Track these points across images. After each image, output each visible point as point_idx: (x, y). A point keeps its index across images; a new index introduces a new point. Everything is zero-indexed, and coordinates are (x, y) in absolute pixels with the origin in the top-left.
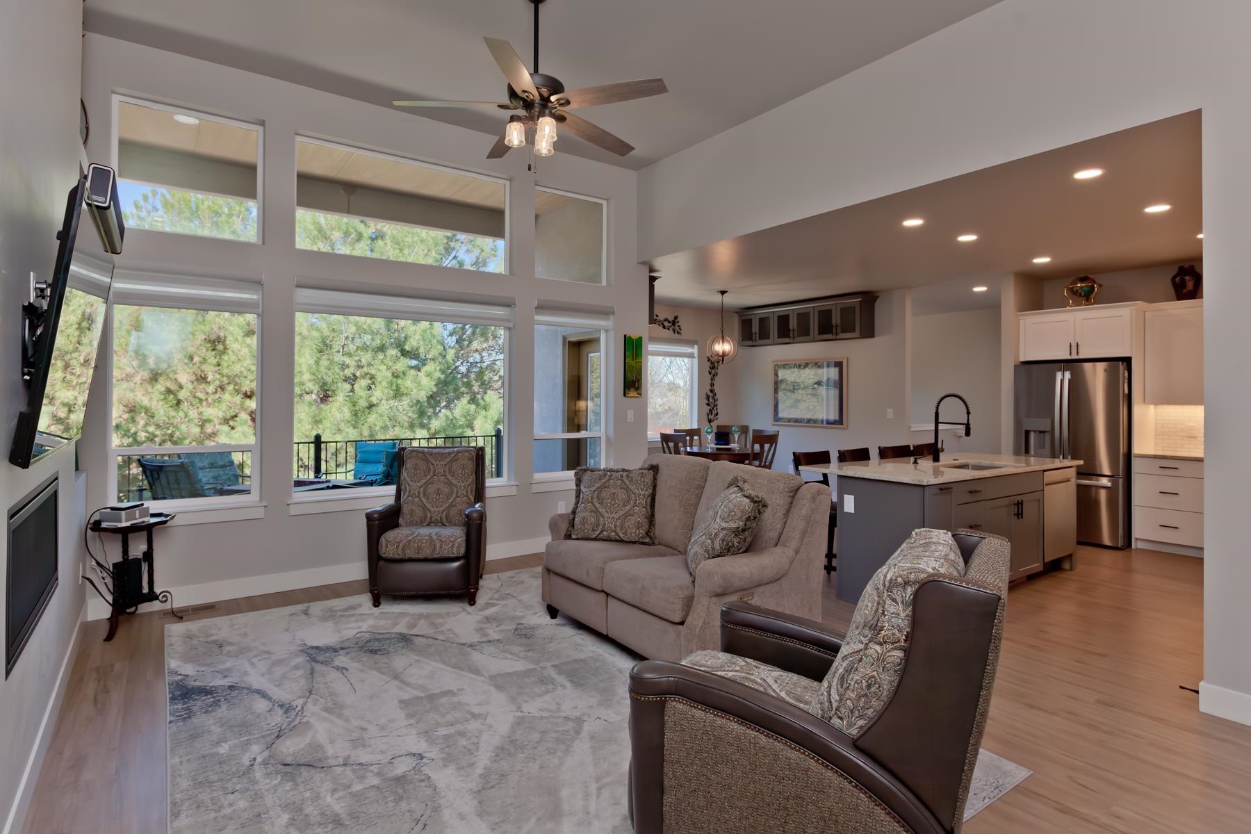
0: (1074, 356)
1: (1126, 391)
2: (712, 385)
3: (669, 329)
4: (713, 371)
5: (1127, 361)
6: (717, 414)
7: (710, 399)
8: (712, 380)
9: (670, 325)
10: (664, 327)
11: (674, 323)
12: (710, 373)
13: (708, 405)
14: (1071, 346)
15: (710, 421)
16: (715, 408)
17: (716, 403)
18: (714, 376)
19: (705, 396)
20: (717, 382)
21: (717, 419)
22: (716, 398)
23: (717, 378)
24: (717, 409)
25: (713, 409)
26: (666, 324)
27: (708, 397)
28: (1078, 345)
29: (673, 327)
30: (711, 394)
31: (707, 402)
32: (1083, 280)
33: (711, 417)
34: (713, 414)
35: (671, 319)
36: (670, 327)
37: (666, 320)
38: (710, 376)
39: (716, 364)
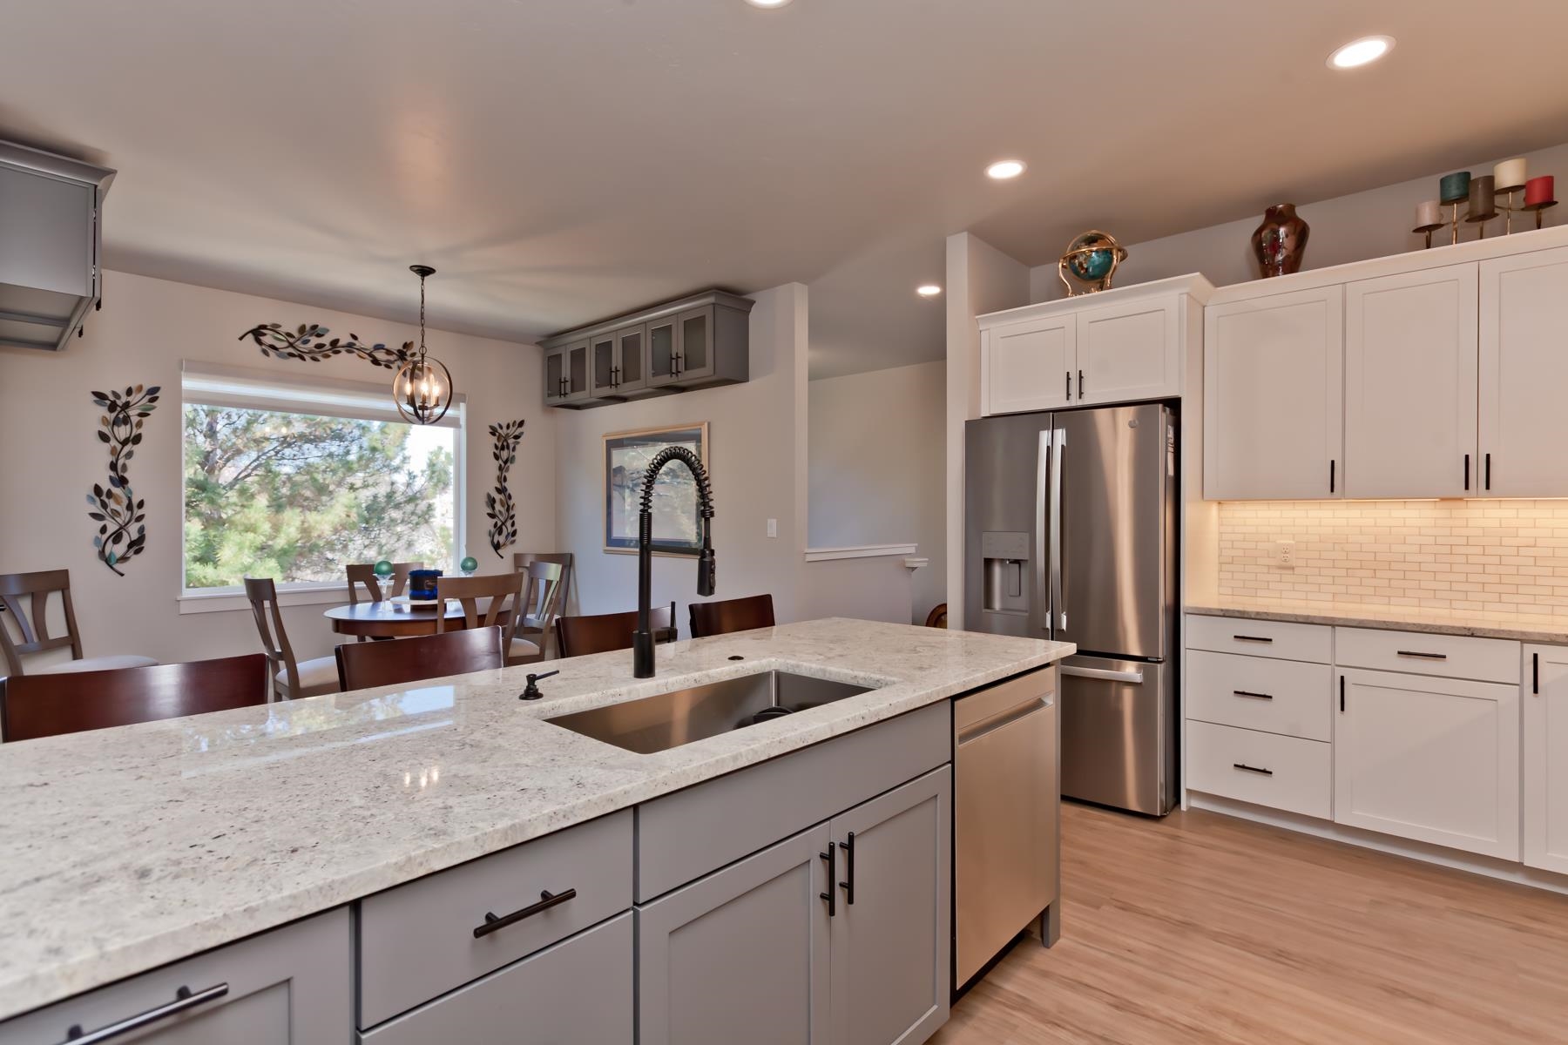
0: (1075, 402)
1: (1171, 472)
2: (502, 479)
3: (388, 366)
4: (505, 454)
5: (1174, 405)
6: (514, 533)
7: (498, 506)
8: (500, 468)
9: (392, 358)
10: (376, 362)
11: (402, 355)
12: (497, 457)
13: (492, 516)
14: (1068, 379)
15: (497, 547)
16: (509, 523)
17: (512, 513)
18: (506, 462)
19: (484, 499)
20: (513, 474)
21: (513, 542)
22: (511, 503)
23: (512, 466)
24: (513, 525)
25: (503, 524)
26: (381, 355)
27: (492, 502)
28: (1081, 377)
29: (399, 363)
30: (498, 497)
31: (490, 511)
32: (1091, 241)
33: (502, 539)
34: (505, 532)
35: (395, 345)
36: (393, 362)
37: (379, 347)
38: (496, 464)
39: (511, 441)
